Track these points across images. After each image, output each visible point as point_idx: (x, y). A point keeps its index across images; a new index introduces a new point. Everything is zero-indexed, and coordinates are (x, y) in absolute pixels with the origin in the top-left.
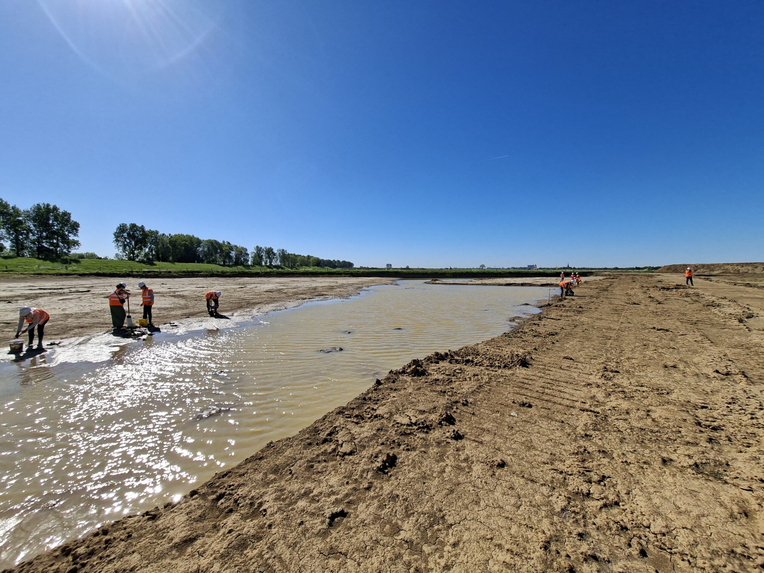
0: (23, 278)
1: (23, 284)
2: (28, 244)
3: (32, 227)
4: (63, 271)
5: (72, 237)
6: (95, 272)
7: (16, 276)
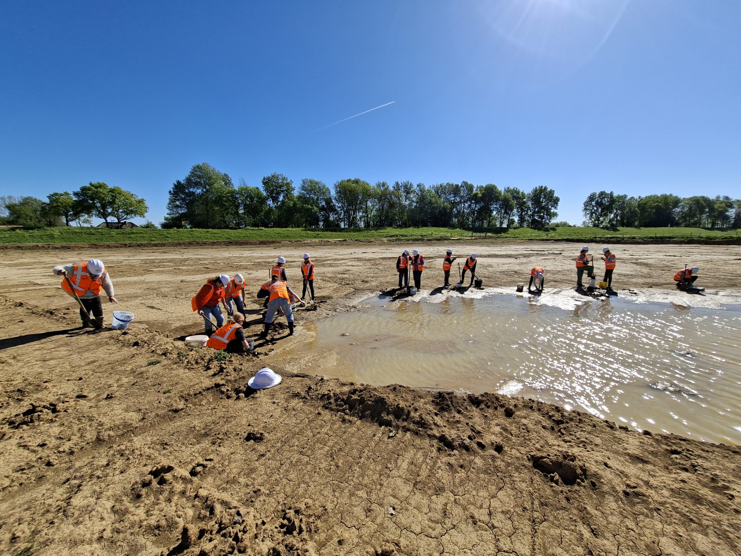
0: (523, 243)
1: (522, 247)
2: (527, 218)
3: (531, 206)
4: (545, 238)
5: (553, 210)
6: (566, 238)
7: (519, 241)
